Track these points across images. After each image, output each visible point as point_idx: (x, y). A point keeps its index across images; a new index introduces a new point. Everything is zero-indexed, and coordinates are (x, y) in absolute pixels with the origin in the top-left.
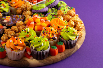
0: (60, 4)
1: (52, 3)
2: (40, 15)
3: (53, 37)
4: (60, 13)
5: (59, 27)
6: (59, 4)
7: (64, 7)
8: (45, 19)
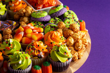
0: (68, 14)
1: (56, 12)
2: (38, 24)
3: (38, 55)
4: (61, 26)
5: (51, 43)
6: (66, 13)
7: (69, 19)
8: (39, 31)
